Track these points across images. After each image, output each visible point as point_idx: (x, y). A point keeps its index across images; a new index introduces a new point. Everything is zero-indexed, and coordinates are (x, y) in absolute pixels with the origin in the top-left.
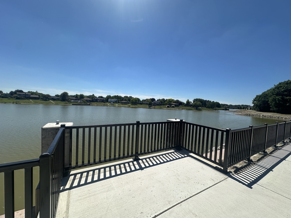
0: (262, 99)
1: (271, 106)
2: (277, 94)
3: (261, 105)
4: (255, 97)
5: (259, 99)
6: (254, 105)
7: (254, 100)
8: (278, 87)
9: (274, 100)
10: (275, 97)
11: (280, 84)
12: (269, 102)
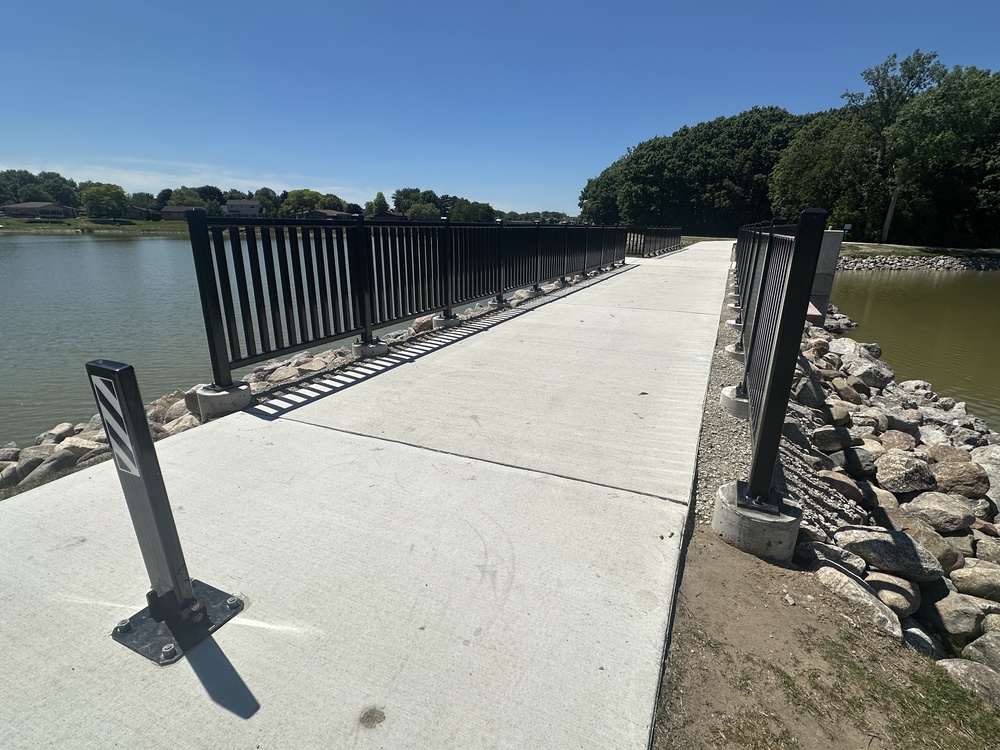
0: (601, 192)
1: (620, 214)
2: (635, 180)
3: (598, 210)
4: (586, 183)
5: (594, 192)
6: (582, 213)
7: (584, 196)
8: (636, 158)
9: (628, 194)
10: (631, 187)
11: (641, 146)
12: (617, 203)
